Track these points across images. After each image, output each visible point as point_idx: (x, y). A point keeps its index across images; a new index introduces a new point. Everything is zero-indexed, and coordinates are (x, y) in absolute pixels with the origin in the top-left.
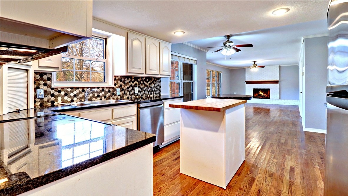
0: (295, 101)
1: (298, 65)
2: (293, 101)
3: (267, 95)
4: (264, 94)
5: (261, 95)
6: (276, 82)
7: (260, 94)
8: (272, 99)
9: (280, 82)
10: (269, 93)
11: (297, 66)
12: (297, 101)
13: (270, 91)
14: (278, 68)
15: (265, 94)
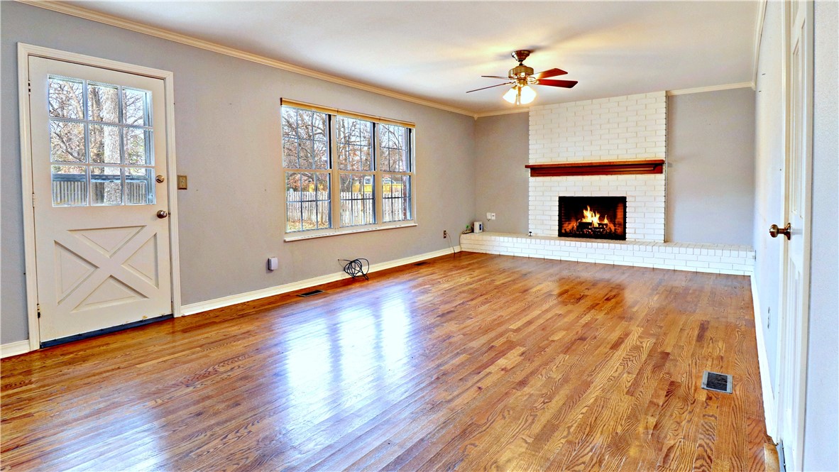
0: (734, 253)
1: (752, 85)
2: (726, 253)
3: (615, 225)
4: (600, 219)
5: (591, 224)
6: (655, 167)
7: (584, 221)
8: (635, 242)
9: (670, 165)
10: (620, 215)
11: (750, 88)
12: (742, 253)
13: (625, 207)
14: (664, 105)
15: (606, 221)
